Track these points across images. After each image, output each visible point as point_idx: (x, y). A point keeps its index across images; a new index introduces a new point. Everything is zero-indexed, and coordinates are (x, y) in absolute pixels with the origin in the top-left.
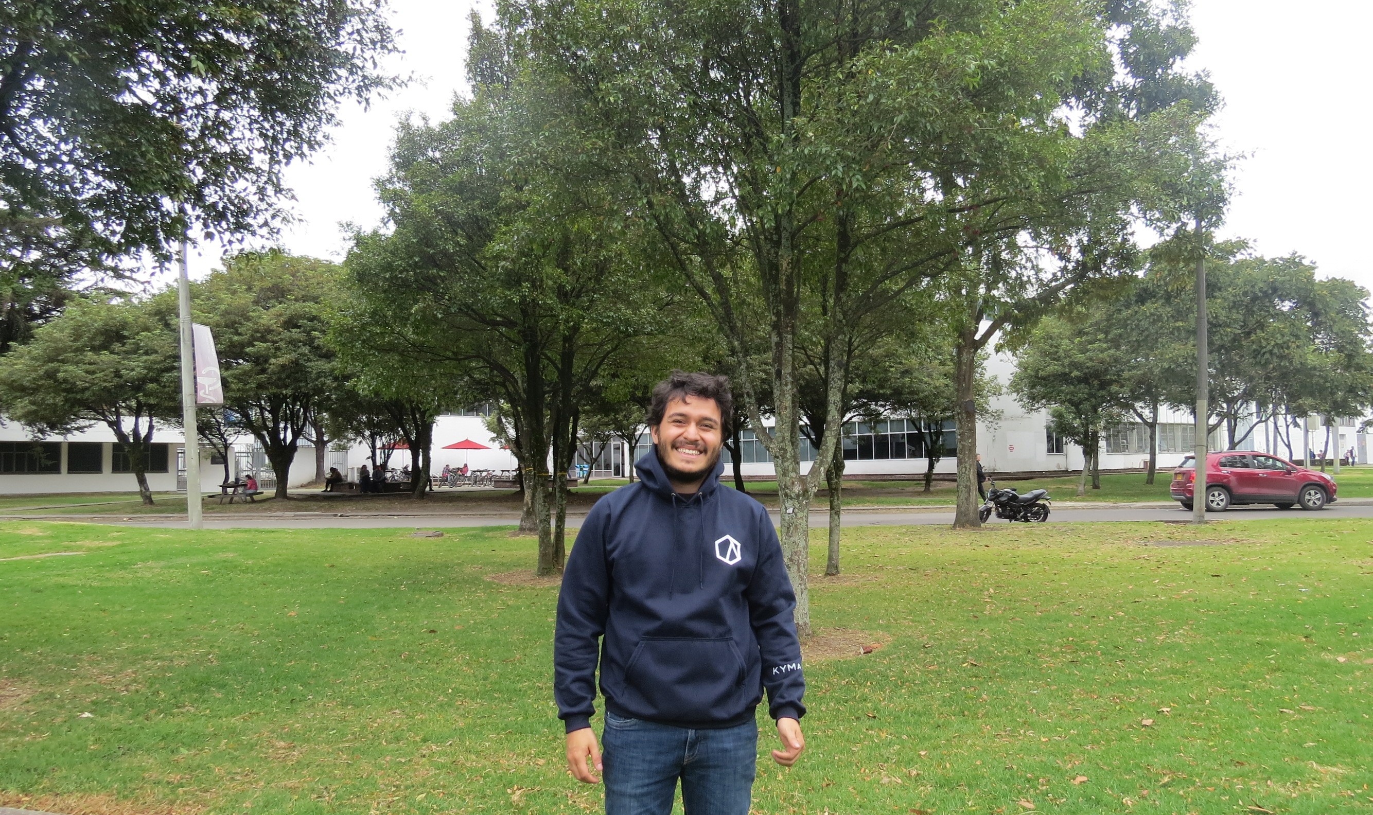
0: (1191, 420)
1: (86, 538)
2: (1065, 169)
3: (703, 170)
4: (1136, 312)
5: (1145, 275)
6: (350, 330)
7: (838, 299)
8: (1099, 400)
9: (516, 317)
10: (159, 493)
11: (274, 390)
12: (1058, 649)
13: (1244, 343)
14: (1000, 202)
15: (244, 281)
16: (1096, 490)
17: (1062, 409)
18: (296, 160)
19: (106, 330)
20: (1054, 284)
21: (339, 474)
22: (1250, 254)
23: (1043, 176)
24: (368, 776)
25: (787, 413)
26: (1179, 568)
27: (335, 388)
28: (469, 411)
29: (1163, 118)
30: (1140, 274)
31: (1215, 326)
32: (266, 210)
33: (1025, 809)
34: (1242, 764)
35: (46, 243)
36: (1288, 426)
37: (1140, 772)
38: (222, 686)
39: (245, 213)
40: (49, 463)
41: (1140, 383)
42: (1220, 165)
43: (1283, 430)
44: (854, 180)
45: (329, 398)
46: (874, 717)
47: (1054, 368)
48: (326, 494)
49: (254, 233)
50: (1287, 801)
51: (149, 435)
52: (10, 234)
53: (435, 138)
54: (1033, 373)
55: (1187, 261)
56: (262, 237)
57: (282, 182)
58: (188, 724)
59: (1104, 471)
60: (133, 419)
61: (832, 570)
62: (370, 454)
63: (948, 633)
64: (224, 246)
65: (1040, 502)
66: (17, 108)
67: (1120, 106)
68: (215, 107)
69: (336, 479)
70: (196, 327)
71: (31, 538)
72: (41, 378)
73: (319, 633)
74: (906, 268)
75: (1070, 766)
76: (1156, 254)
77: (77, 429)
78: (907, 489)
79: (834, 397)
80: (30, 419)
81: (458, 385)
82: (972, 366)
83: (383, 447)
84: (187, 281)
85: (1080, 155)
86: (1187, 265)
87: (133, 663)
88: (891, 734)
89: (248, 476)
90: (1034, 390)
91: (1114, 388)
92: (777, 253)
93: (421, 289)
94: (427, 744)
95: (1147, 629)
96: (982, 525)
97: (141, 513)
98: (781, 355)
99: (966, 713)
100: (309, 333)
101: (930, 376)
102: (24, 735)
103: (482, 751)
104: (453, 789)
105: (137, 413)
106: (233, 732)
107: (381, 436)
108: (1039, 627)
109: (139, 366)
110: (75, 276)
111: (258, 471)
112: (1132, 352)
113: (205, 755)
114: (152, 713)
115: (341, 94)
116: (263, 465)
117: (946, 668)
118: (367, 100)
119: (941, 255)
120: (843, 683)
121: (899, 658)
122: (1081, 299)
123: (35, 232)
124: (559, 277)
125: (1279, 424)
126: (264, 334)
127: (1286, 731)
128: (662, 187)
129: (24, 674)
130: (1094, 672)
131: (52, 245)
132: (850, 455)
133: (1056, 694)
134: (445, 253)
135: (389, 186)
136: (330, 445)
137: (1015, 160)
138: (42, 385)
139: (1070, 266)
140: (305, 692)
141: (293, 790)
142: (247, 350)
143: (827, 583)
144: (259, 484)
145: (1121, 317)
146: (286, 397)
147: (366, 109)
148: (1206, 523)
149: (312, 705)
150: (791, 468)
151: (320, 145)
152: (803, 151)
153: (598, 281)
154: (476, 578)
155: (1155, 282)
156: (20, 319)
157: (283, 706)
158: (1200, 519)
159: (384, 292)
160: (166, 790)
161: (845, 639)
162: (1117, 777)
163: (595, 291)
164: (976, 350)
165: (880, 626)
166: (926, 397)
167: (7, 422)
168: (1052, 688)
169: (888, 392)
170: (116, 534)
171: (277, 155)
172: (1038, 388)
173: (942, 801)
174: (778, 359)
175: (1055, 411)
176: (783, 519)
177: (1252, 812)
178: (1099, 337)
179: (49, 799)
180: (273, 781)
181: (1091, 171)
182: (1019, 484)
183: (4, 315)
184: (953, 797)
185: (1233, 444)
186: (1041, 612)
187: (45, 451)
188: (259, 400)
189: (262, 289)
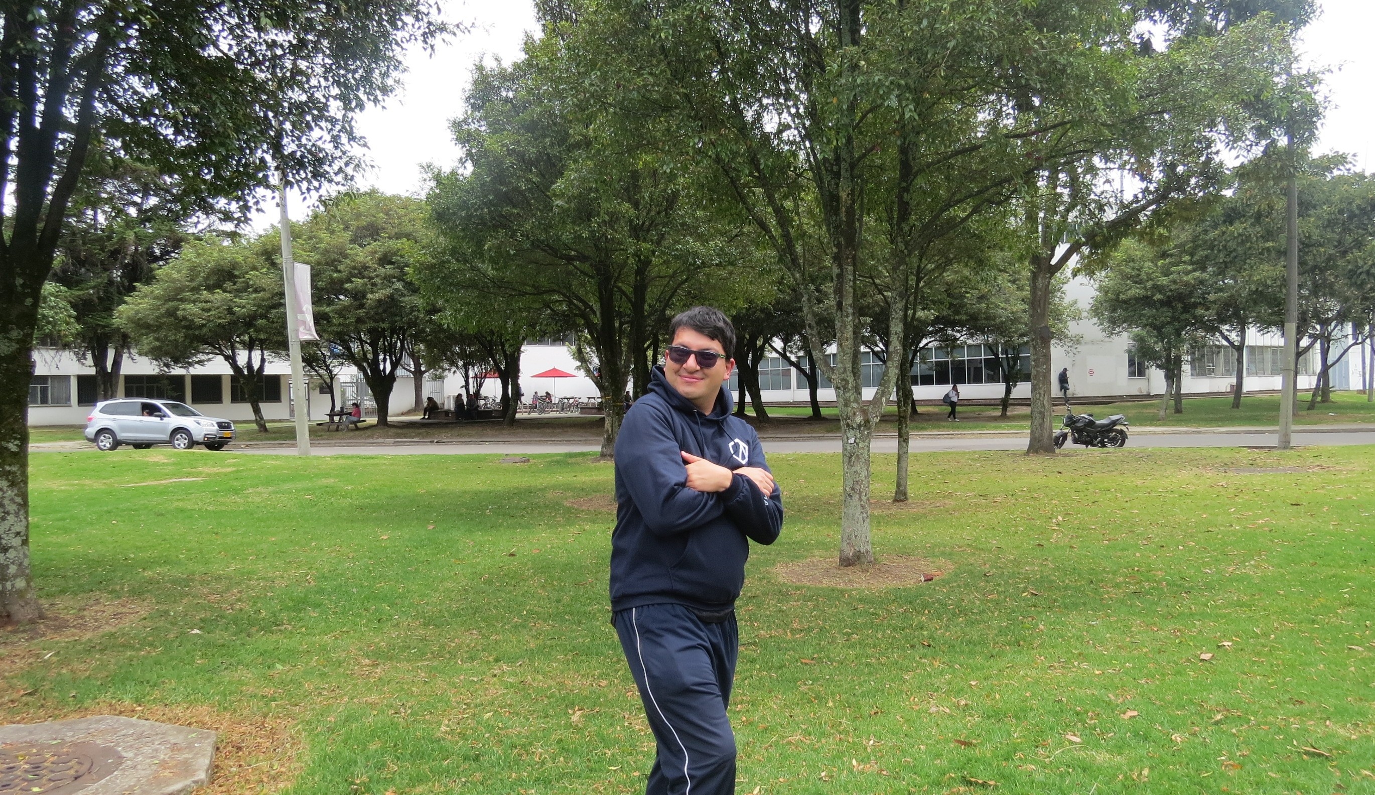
0: (1280, 342)
1: (206, 464)
2: (1134, 89)
3: (765, 101)
4: (1224, 233)
5: (1234, 194)
7: (900, 229)
8: (1183, 324)
9: (588, 250)
10: (273, 421)
11: (373, 324)
12: (1122, 579)
13: (1339, 263)
14: (1068, 126)
15: (341, 221)
16: (1177, 415)
17: (1144, 333)
18: (369, 106)
19: (219, 270)
20: (1134, 205)
21: (435, 403)
22: (1349, 170)
23: (1110, 99)
24: (442, 694)
25: (848, 344)
26: (1257, 496)
27: (427, 321)
28: (555, 340)
29: (1241, 33)
30: (1228, 193)
31: (1308, 246)
32: (340, 157)
33: (1071, 742)
34: (1301, 703)
35: (162, 189)
37: (1193, 708)
38: (317, 606)
39: (320, 162)
40: (175, 393)
41: (1227, 305)
42: (1312, 79)
44: (907, 110)
45: (423, 331)
46: (929, 646)
47: (1135, 291)
48: (424, 421)
49: (330, 181)
50: (1346, 742)
51: (261, 368)
52: (130, 182)
53: (507, 78)
54: (1113, 297)
55: (1277, 179)
56: (338, 183)
57: (355, 130)
58: (285, 640)
59: (1187, 395)
60: (247, 352)
61: (901, 496)
62: (464, 383)
63: (1011, 561)
64: (303, 194)
65: (1118, 427)
66: (114, 66)
67: (1208, 18)
68: (292, 57)
69: (432, 407)
70: (296, 264)
71: (156, 464)
72: (163, 316)
73: (408, 556)
74: (972, 195)
75: (1121, 700)
76: (1242, 173)
77: (199, 362)
78: (984, 414)
79: (896, 328)
80: (156, 354)
82: (1048, 292)
83: (476, 377)
84: (288, 222)
85: (1151, 75)
86: (1277, 183)
87: (239, 583)
88: (944, 663)
89: (353, 405)
90: (1115, 314)
91: (1200, 311)
92: (837, 185)
93: (496, 227)
94: (500, 664)
95: (1217, 559)
96: (1057, 451)
97: (257, 440)
98: (842, 286)
99: (1021, 643)
100: (402, 269)
101: (1007, 301)
102: (140, 650)
103: (550, 672)
104: (518, 708)
105: (250, 347)
106: (323, 649)
107: (473, 366)
108: (1105, 556)
109: (249, 304)
110: (190, 220)
111: (362, 399)
112: (1219, 274)
113: (297, 671)
114: (253, 630)
115: (407, 41)
116: (366, 394)
117: (1006, 597)
118: (432, 47)
120: (901, 610)
121: (959, 586)
122: (1163, 220)
123: (152, 179)
126: (361, 271)
127: (1353, 669)
129: (143, 592)
130: (1157, 604)
131: (168, 191)
132: (926, 380)
133: (1115, 626)
134: (517, 190)
135: (464, 127)
136: (426, 375)
137: (1081, 82)
138: (165, 323)
139: (1152, 187)
140: (392, 612)
141: (373, 705)
142: (347, 286)
143: (894, 510)
144: (362, 413)
145: (1208, 238)
146: (384, 330)
147: (431, 55)
148: (1292, 448)
149: (398, 624)
150: (852, 399)
151: (391, 90)
152: (856, 80)
153: (667, 214)
154: (557, 503)
155: (1245, 201)
156: (143, 261)
157: (371, 625)
158: (1285, 445)
159: (463, 230)
160: (261, 703)
161: (907, 567)
162: (1168, 713)
163: (665, 225)
164: (1052, 274)
165: (943, 554)
166: (1002, 322)
167: (137, 357)
168: (1112, 619)
169: (964, 318)
170: (231, 461)
171: (350, 103)
172: (1119, 311)
173: (988, 732)
174: (839, 291)
175: (1137, 335)
176: (845, 449)
177: (1307, 753)
178: (1183, 259)
179: (159, 709)
180: (356, 697)
181: (1163, 90)
182: (1096, 409)
183: (128, 257)
184: (1000, 729)
185: (1326, 367)
186: (1109, 541)
187: (171, 383)
188: (359, 333)
189: (358, 228)
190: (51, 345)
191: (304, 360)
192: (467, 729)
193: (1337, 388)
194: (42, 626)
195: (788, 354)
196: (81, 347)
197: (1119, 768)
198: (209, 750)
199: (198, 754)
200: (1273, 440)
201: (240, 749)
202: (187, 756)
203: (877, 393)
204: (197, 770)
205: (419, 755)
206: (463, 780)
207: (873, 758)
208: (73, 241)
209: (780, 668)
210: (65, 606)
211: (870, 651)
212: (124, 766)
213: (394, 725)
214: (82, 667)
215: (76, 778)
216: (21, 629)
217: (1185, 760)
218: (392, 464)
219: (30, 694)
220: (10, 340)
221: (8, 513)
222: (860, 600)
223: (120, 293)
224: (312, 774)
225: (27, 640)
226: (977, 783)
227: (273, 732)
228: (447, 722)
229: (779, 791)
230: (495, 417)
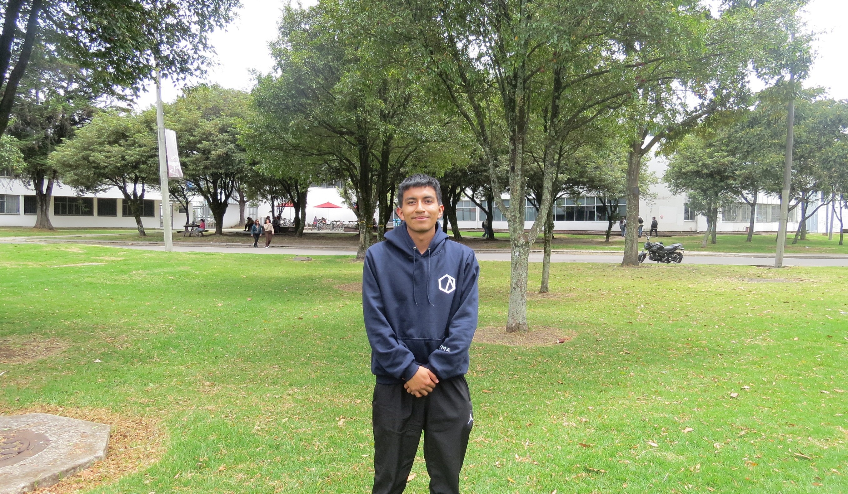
0: (778, 202)
1: (106, 255)
2: (705, 39)
3: (471, 38)
4: (748, 133)
5: (755, 109)
7: (552, 122)
8: (720, 188)
9: (354, 129)
10: (148, 229)
11: (214, 170)
12: (681, 345)
13: (817, 154)
14: (660, 61)
15: (196, 104)
16: (713, 245)
17: (696, 193)
18: (217, 29)
19: (117, 132)
20: (694, 114)
21: (253, 221)
22: (826, 97)
23: (690, 44)
24: (256, 405)
25: (518, 191)
26: (763, 296)
27: (249, 170)
28: (329, 185)
30: (752, 108)
31: (799, 143)
32: (198, 59)
33: (651, 447)
34: (793, 425)
35: (81, 79)
36: (841, 208)
37: (726, 427)
38: (176, 347)
39: (185, 61)
40: (87, 210)
41: (747, 178)
42: (809, 39)
43: (838, 210)
44: (564, 45)
45: (246, 176)
46: (562, 383)
47: (691, 167)
48: (245, 232)
49: (191, 74)
50: (821, 451)
51: (142, 195)
52: (60, 73)
53: (305, 16)
54: (678, 170)
55: (783, 101)
56: (197, 76)
57: (208, 42)
58: (155, 368)
59: (719, 233)
60: (133, 185)
61: (544, 290)
62: (271, 210)
63: (613, 332)
64: (174, 82)
65: (677, 251)
69: (251, 224)
70: (166, 130)
71: (75, 253)
72: (80, 160)
73: (234, 317)
74: (598, 103)
75: (682, 421)
76: (762, 96)
77: (102, 190)
78: (595, 240)
79: (548, 185)
80: (75, 183)
81: (322, 170)
82: (639, 165)
83: (279, 206)
84: (162, 103)
85: (715, 30)
86: (783, 103)
87: (127, 331)
88: (571, 395)
89: (200, 220)
90: (678, 181)
91: (730, 181)
92: (514, 92)
93: (296, 111)
94: (292, 387)
95: (739, 335)
96: (640, 264)
97: (138, 240)
98: (515, 157)
99: (620, 383)
100: (234, 136)
101: (612, 170)
102: (62, 371)
103: (324, 393)
104: (304, 416)
105: (135, 181)
106: (180, 375)
107: (277, 199)
108: (670, 331)
109: (135, 154)
110: (98, 99)
111: (206, 217)
112: (743, 159)
113: (163, 388)
114: (135, 361)
116: (209, 214)
117: (610, 354)
119: (620, 95)
120: (545, 361)
121: (581, 347)
122: (712, 124)
123: (74, 72)
124: (381, 105)
125: (835, 206)
126: (207, 136)
127: (823, 405)
128: (442, 49)
129: (64, 335)
130: (703, 361)
131: (84, 80)
132: (560, 218)
133: (677, 374)
134: (310, 87)
135: (277, 46)
136: (247, 204)
137: (672, 33)
138: (81, 164)
139: (706, 103)
140: (224, 352)
141: (211, 412)
142: (199, 146)
143: (540, 297)
144: (206, 226)
145: (737, 136)
146: (221, 174)
148: (783, 267)
149: (227, 360)
150: (518, 228)
151: (232, 19)
152: (532, 25)
153: (405, 108)
154: (329, 287)
155: (762, 114)
156: (67, 124)
157: (211, 360)
158: (779, 265)
159: (275, 112)
160: (139, 408)
161: (548, 334)
162: (712, 430)
163: (403, 114)
164: (642, 155)
165: (571, 326)
166: (609, 184)
167: (62, 185)
168: (675, 370)
169: (586, 180)
170: (123, 253)
171: (205, 26)
172: (681, 180)
173: (600, 439)
174: (513, 160)
175: (691, 195)
176: (512, 259)
177: (797, 457)
178: (722, 149)
179: (73, 410)
180: (201, 406)
181: (722, 41)
182: (664, 240)
183: (58, 121)
184: (607, 437)
185: (804, 218)
186: (673, 321)
187: (84, 203)
188: (205, 175)
189: (206, 109)
190: (7, 175)
191: (170, 191)
192: (271, 428)
193: (809, 231)
195: (475, 199)
196: (27, 177)
197: (682, 464)
198: (106, 437)
199: (98, 439)
200: (772, 262)
201: (125, 436)
202: (91, 441)
203: (534, 225)
204: (98, 450)
205: (241, 444)
206: (269, 461)
207: (528, 453)
208: (22, 109)
210: (14, 342)
211: (525, 386)
212: (50, 446)
213: (225, 425)
214: (24, 381)
215: (19, 453)
217: (722, 460)
218: (225, 259)
222: (519, 354)
223: (52, 144)
224: (172, 454)
226: (593, 471)
227: (147, 426)
228: (258, 423)
229: (469, 474)
230: (290, 232)
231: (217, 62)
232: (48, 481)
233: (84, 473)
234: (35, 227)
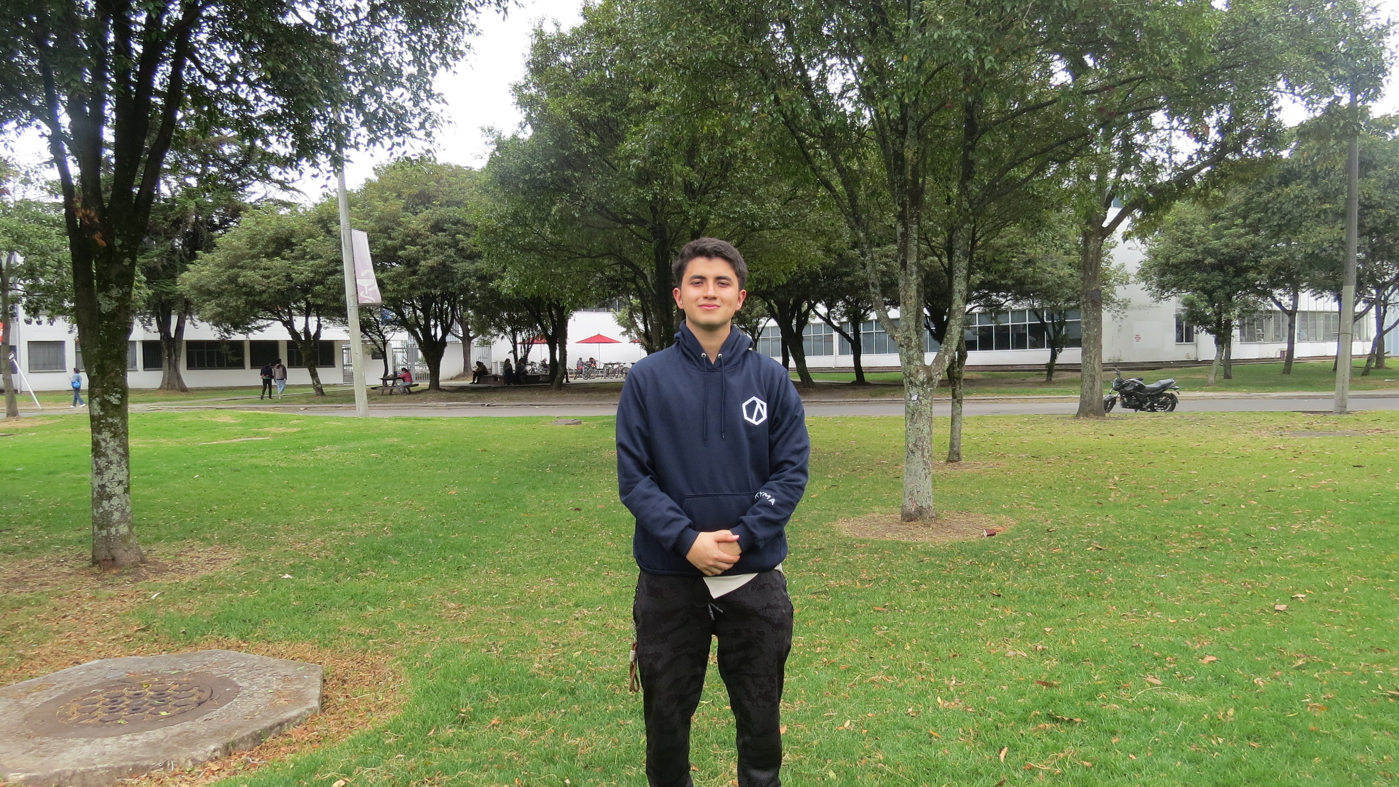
0: (1335, 307)
1: (272, 425)
2: (1210, 42)
3: (830, 62)
4: (1279, 195)
5: (1290, 155)
6: (494, 231)
7: (963, 189)
8: (1234, 287)
9: (647, 215)
10: (328, 385)
11: (425, 290)
12: (1186, 535)
14: (1137, 81)
15: (394, 189)
16: (1227, 380)
17: (1195, 297)
18: (442, 70)
19: (277, 238)
20: (1189, 167)
21: (484, 367)
23: (1185, 52)
24: (530, 634)
25: (912, 302)
26: (1318, 458)
27: (479, 288)
28: (600, 307)
30: (1285, 154)
31: (1367, 207)
33: (1152, 685)
34: (1383, 651)
35: (221, 160)
37: (1273, 655)
38: (397, 554)
39: (401, 118)
40: (235, 359)
41: (1279, 269)
42: (1382, 32)
44: (986, 62)
45: (473, 297)
46: (999, 596)
47: (1186, 255)
48: (474, 385)
51: (318, 333)
52: (190, 153)
53: (566, 43)
54: (1163, 261)
55: (1339, 138)
58: (372, 586)
59: (1237, 361)
60: (304, 318)
61: (954, 457)
62: (512, 349)
63: (1072, 518)
65: (1168, 392)
66: (197, 34)
68: (367, 23)
69: (482, 372)
70: (353, 231)
71: (225, 424)
72: (224, 283)
73: (477, 510)
74: (1034, 155)
75: (1198, 646)
76: (1304, 132)
77: (258, 328)
78: (1028, 379)
79: (959, 286)
80: (217, 320)
81: (591, 282)
82: (1099, 254)
83: (523, 342)
84: (345, 190)
85: (1226, 27)
86: (1339, 142)
87: (322, 533)
88: (1016, 611)
89: (403, 369)
90: (1164, 279)
91: (1252, 275)
92: (902, 143)
93: (557, 190)
94: (579, 608)
95: (1281, 518)
96: (1107, 415)
97: (314, 402)
98: (906, 245)
99: (1091, 594)
100: (453, 236)
101: (1054, 265)
102: (238, 592)
104: (605, 648)
105: (307, 313)
106: (410, 594)
107: (521, 332)
108: (1166, 514)
109: (306, 270)
110: (247, 189)
111: (413, 365)
112: (1272, 238)
113: (388, 612)
114: (340, 576)
115: (481, 4)
116: (417, 359)
117: (1071, 551)
118: (505, 9)
119: (1071, 139)
120: (967, 563)
121: (1023, 540)
122: (1218, 182)
123: (212, 150)
124: (688, 175)
126: (413, 238)
128: (787, 82)
129: (233, 540)
130: (1225, 558)
131: (226, 161)
132: (971, 346)
133: (1184, 578)
134: (579, 154)
135: (525, 91)
136: (475, 341)
137: (1156, 36)
138: (226, 289)
139: (1207, 148)
140: (469, 561)
141: (466, 644)
142: (400, 253)
143: (948, 469)
144: (414, 377)
145: (1261, 200)
146: (435, 296)
147: (504, 18)
148: (1348, 413)
149: (476, 572)
150: (915, 356)
151: (462, 54)
152: (932, 36)
153: (724, 177)
155: (1302, 162)
156: (203, 230)
157: (451, 572)
158: (1342, 410)
160: (359, 641)
161: (968, 522)
162: (1248, 659)
163: (721, 187)
164: (1104, 238)
165: (1003, 510)
166: (1050, 286)
167: (198, 323)
168: (1180, 573)
169: (1010, 283)
170: (295, 422)
172: (1169, 276)
173: (1068, 674)
174: (903, 250)
175: (1186, 300)
176: (907, 408)
177: (1393, 696)
178: (1236, 222)
179: (263, 645)
180: (448, 636)
181: (1237, 44)
182: (1142, 374)
183: (190, 226)
184: (1080, 672)
185: (1381, 333)
186: (1169, 499)
187: (231, 349)
188: (411, 299)
189: (410, 196)
191: (360, 326)
192: (558, 666)
193: (1392, 354)
194: (144, 570)
195: (831, 320)
196: (146, 313)
197: (1204, 708)
198: (319, 681)
199: (307, 684)
200: (1328, 405)
201: (345, 682)
202: (298, 686)
204: (309, 699)
205: (517, 688)
206: (563, 711)
207: (957, 696)
209: (854, 614)
210: (161, 552)
211: (941, 600)
212: (241, 694)
213: (488, 662)
214: (187, 606)
215: (200, 704)
216: (126, 571)
217: (1269, 702)
218: (450, 425)
219: (143, 630)
220: (111, 298)
221: (111, 463)
222: (926, 553)
223: (182, 261)
224: (418, 704)
225: (131, 582)
226: (1063, 720)
227: (374, 667)
228: (538, 659)
229: (868, 725)
230: (542, 382)
231: (446, 119)
232: (246, 742)
233: (295, 732)
234: (161, 388)
